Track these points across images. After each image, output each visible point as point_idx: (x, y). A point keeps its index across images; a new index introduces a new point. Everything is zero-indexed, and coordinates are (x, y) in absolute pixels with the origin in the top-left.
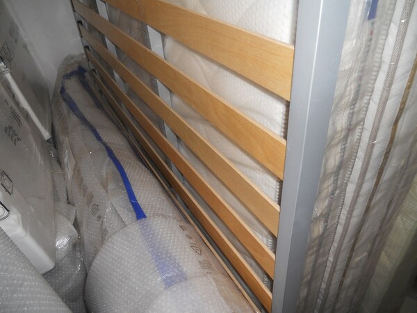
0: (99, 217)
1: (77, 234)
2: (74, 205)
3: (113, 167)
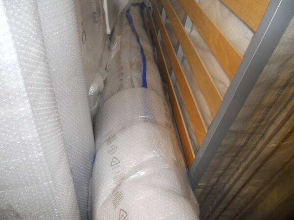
0: (121, 80)
1: (103, 87)
2: (108, 72)
3: (140, 59)
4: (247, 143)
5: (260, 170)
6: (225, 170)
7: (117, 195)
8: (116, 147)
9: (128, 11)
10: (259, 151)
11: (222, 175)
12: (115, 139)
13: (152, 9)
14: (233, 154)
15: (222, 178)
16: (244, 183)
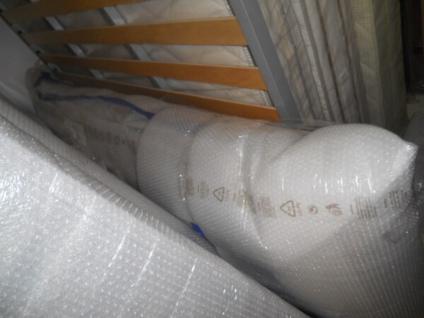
0: (123, 142)
4: (295, 47)
5: (333, 60)
6: (308, 96)
7: (261, 206)
8: (203, 183)
9: (40, 95)
10: (312, 43)
11: (311, 106)
12: (192, 180)
13: (58, 68)
14: (297, 72)
15: (314, 108)
16: (334, 90)
